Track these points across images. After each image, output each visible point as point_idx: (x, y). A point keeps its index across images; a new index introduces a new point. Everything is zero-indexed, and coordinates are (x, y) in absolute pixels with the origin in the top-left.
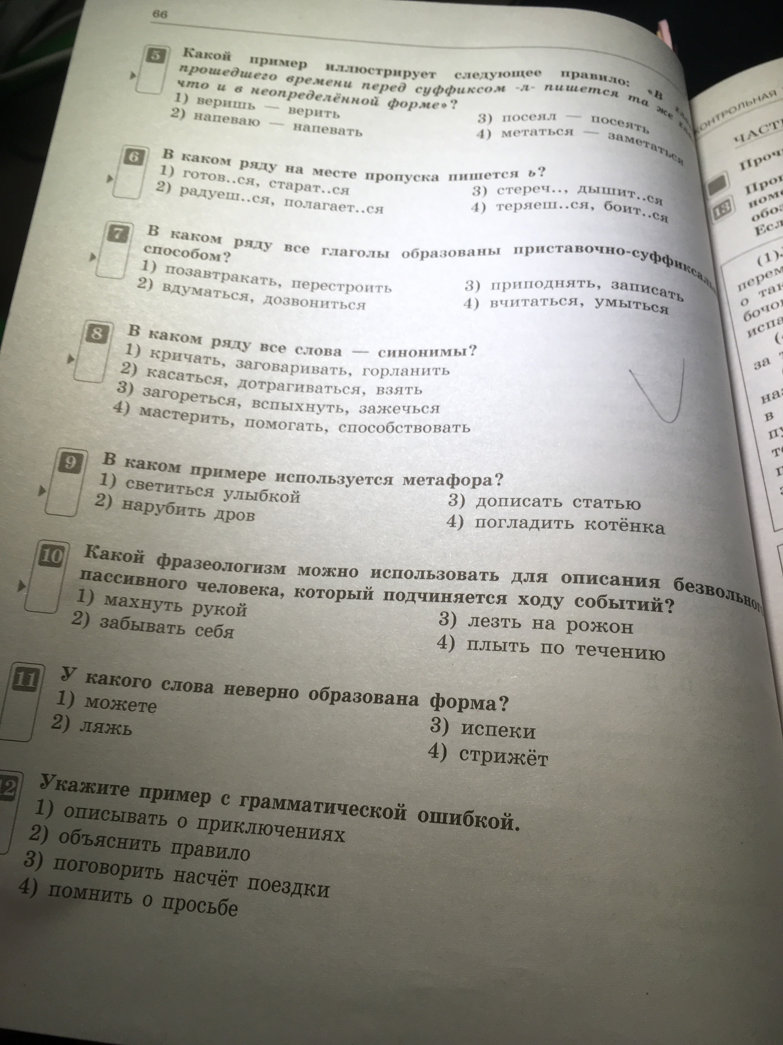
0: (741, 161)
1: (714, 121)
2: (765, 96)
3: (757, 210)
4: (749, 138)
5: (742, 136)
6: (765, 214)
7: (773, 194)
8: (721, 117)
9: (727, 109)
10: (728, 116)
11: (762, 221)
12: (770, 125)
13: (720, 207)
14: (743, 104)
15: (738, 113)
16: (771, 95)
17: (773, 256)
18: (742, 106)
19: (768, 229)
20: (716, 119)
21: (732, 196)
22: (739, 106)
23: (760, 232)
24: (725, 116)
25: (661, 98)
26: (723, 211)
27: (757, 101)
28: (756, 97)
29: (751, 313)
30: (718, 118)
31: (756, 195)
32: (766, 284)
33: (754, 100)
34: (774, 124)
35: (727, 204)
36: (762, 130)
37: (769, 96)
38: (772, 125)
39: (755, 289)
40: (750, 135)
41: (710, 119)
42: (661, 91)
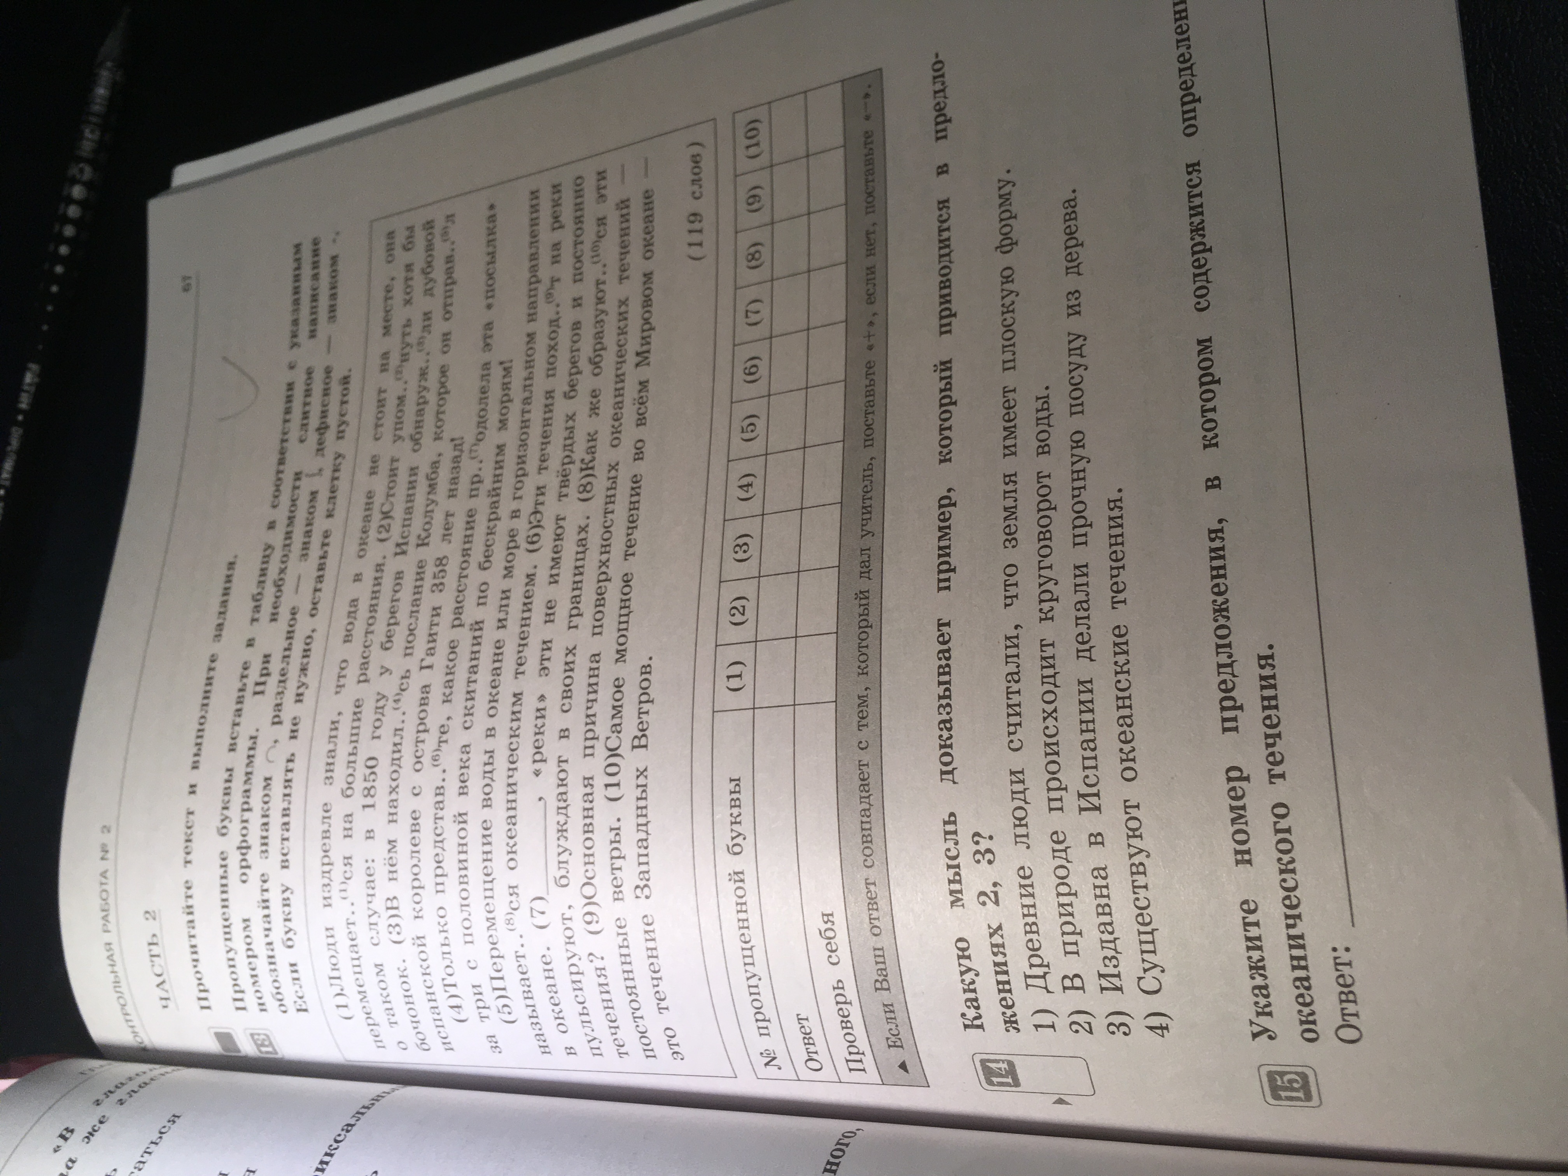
0: (198, 1008)
1: (132, 1027)
2: (110, 957)
3: (271, 1004)
4: (167, 991)
5: (162, 999)
6: (279, 997)
7: (252, 980)
8: (128, 1018)
9: (119, 1007)
10: (129, 1009)
11: (288, 1003)
12: (152, 961)
13: (259, 1046)
14: (115, 987)
15: (127, 996)
16: (111, 949)
17: (341, 1000)
18: (118, 989)
19: (301, 998)
20: (130, 1024)
21: (246, 1029)
22: (117, 992)
23: (304, 1007)
24: (129, 1012)
25: (72, 1131)
26: (266, 1043)
27: (116, 969)
28: (110, 969)
29: (419, 1042)
30: (130, 1021)
31: (250, 1000)
32: (379, 1015)
33: (112, 972)
34: (152, 956)
35: (256, 1037)
36: (159, 972)
37: (111, 952)
38: (154, 959)
39: (384, 1030)
40: (163, 989)
41: (130, 1030)
42: (60, 1130)
